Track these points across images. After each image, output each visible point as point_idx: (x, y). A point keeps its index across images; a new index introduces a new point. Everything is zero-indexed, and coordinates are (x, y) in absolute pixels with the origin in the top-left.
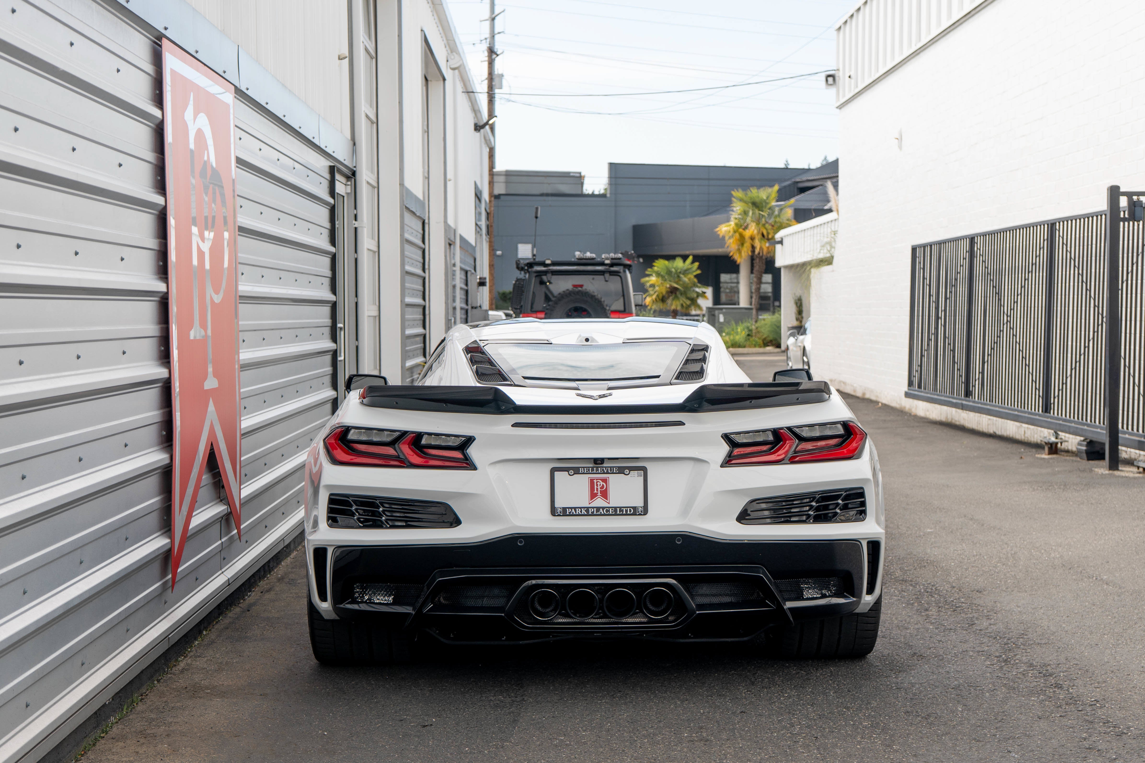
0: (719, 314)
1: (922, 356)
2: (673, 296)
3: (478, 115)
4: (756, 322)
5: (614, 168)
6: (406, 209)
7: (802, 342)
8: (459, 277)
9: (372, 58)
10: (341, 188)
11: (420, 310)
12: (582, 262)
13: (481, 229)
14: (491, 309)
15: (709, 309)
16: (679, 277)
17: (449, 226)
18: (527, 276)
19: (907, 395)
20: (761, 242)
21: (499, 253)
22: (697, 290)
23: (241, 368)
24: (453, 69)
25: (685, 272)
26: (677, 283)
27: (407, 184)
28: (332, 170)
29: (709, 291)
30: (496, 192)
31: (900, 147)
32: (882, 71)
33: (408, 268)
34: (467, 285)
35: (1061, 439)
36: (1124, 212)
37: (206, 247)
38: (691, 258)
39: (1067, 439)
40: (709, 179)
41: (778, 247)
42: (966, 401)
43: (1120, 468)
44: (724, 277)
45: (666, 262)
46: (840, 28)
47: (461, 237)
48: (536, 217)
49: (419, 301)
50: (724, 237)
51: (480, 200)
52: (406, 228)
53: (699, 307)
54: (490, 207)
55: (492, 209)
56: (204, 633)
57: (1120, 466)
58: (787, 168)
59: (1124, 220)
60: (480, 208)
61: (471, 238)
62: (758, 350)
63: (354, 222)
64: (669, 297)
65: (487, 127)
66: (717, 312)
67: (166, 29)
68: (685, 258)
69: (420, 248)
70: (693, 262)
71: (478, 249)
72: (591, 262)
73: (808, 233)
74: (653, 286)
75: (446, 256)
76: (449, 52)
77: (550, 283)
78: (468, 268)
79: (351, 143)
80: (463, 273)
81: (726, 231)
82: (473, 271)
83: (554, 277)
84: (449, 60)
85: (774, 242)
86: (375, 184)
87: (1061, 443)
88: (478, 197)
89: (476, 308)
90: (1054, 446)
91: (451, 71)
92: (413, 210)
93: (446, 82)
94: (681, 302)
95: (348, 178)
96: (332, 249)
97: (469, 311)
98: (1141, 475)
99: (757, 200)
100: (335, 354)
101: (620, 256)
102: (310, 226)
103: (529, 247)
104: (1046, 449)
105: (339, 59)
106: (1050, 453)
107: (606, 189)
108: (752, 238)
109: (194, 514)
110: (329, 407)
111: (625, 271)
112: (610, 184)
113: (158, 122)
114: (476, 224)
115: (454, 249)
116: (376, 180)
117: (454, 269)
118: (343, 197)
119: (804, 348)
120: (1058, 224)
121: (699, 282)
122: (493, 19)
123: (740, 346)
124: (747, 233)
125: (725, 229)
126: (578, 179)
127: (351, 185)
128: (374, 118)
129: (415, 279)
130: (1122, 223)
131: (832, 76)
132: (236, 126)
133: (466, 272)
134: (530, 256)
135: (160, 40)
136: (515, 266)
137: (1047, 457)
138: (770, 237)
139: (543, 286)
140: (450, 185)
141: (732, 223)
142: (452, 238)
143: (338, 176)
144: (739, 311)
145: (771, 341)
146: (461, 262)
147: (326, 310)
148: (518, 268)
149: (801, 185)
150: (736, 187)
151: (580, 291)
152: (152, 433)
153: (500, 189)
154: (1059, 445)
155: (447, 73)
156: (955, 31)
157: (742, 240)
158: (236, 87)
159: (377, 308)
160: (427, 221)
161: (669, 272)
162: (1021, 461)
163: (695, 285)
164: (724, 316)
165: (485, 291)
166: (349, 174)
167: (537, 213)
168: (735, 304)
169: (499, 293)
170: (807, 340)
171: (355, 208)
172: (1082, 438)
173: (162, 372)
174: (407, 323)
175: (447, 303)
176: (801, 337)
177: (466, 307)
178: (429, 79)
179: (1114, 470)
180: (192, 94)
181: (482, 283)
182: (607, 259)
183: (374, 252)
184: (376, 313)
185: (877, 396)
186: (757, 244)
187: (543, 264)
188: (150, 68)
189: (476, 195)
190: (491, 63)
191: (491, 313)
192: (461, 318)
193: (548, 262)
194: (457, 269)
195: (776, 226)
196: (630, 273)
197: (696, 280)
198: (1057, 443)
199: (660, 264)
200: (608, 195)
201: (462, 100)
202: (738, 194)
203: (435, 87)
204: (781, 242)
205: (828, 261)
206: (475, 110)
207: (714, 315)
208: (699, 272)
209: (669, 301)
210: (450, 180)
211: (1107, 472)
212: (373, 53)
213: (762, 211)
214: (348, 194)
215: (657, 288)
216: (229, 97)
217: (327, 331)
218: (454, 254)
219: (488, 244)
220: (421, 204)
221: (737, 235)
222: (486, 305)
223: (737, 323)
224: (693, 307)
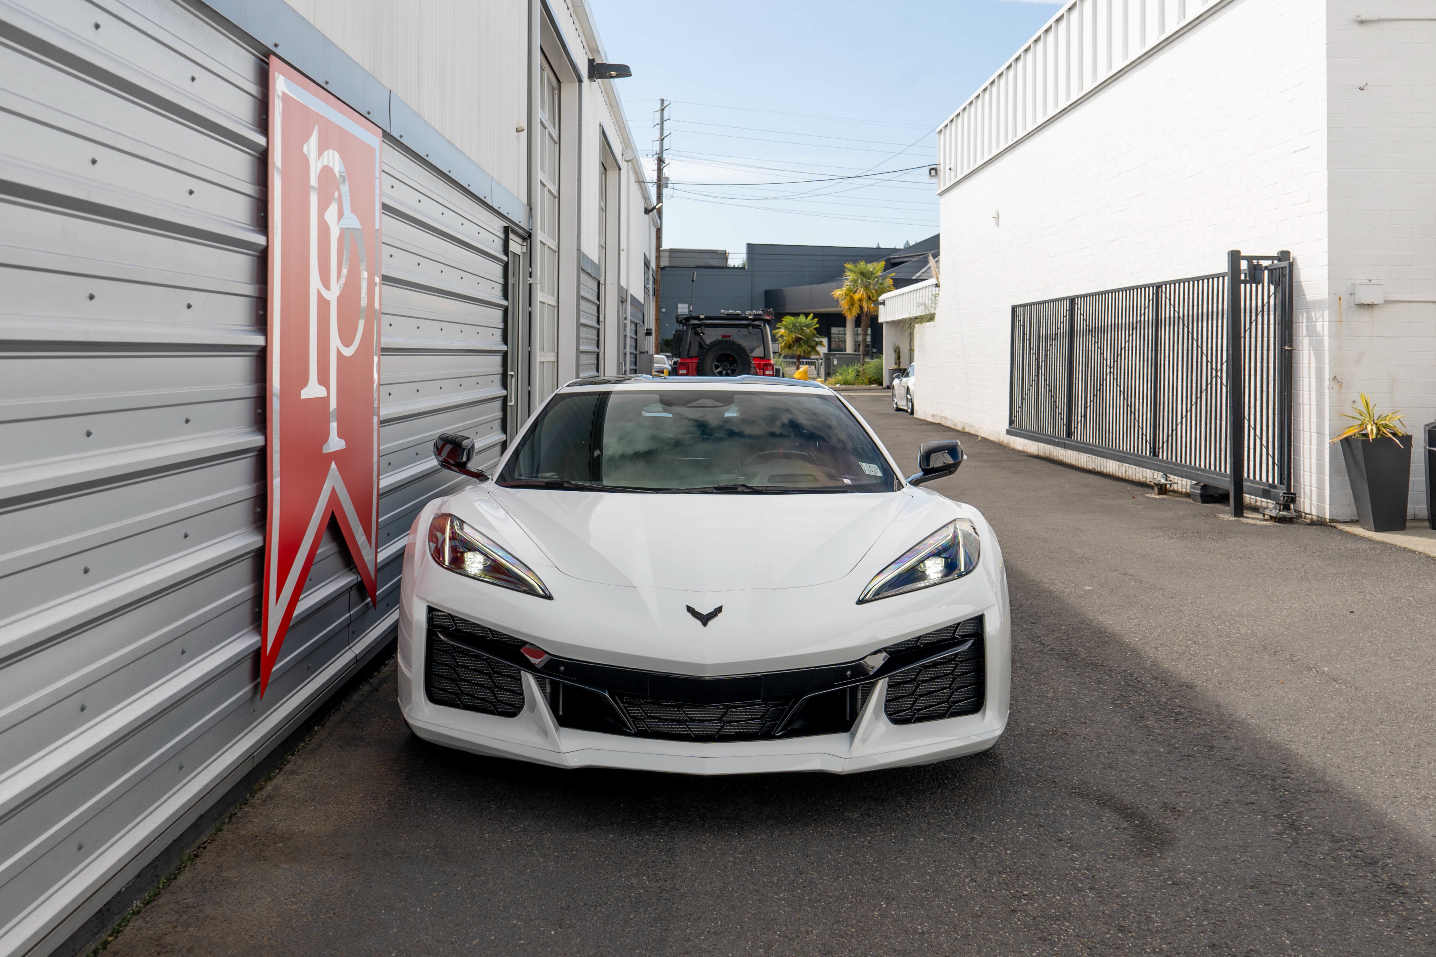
0: (834, 358)
1: (1023, 399)
2: (798, 344)
3: (648, 201)
4: (863, 365)
5: (751, 248)
6: (581, 270)
7: (906, 383)
8: (630, 329)
9: (555, 143)
10: (516, 246)
11: (595, 356)
12: (729, 317)
13: (649, 291)
14: (657, 353)
15: (825, 354)
16: (802, 329)
17: (622, 287)
18: (685, 328)
19: (1008, 432)
20: (867, 304)
21: (664, 310)
22: (816, 339)
23: (381, 424)
24: (628, 161)
25: (808, 326)
26: (800, 334)
27: (584, 249)
28: (506, 230)
29: (825, 341)
30: (662, 265)
31: (998, 225)
32: (980, 163)
33: (583, 321)
34: (636, 334)
35: (1171, 481)
36: (1245, 274)
37: (332, 295)
38: (812, 315)
39: (1176, 481)
40: (823, 255)
41: (881, 307)
42: (1069, 441)
43: (1245, 515)
44: (834, 330)
45: (793, 318)
46: (941, 131)
47: (632, 296)
48: (693, 281)
49: (594, 348)
50: (838, 299)
51: (648, 268)
52: (582, 286)
53: (818, 353)
54: (657, 275)
55: (659, 277)
56: (316, 728)
57: (1244, 512)
58: (880, 248)
59: (1245, 282)
60: (648, 274)
61: (640, 297)
62: (864, 386)
63: (529, 279)
64: (794, 346)
65: (655, 211)
66: (832, 357)
67: (276, 45)
68: (807, 315)
69: (596, 304)
70: (813, 319)
71: (646, 307)
72: (737, 317)
73: (906, 297)
74: (782, 336)
75: (618, 312)
76: (624, 148)
77: (703, 334)
78: (638, 321)
79: (528, 208)
80: (633, 326)
81: (839, 295)
82: (642, 324)
83: (707, 329)
84: (624, 154)
85: (877, 304)
86: (556, 249)
87: (1171, 485)
88: (647, 265)
89: (643, 353)
90: (1163, 487)
91: (626, 163)
92: (589, 272)
93: (622, 171)
94: (804, 349)
95: (524, 239)
96: (505, 303)
97: (638, 356)
98: (1268, 523)
99: (865, 271)
100: (505, 400)
101: (761, 312)
102: (480, 280)
103: (686, 306)
104: (1156, 489)
105: (517, 131)
106: (1159, 494)
107: (744, 264)
108: (860, 300)
109: (301, 597)
110: (498, 448)
111: (765, 325)
112: (748, 259)
113: (261, 150)
114: (645, 287)
115: (626, 306)
116: (557, 246)
117: (626, 322)
118: (519, 256)
119: (908, 387)
120: (1164, 287)
121: (818, 333)
122: (662, 140)
123: (850, 384)
124: (857, 296)
125: (838, 293)
126: (723, 255)
127: (527, 246)
128: (556, 193)
129: (590, 330)
130: (1242, 286)
131: (935, 169)
132: (383, 171)
133: (636, 324)
134: (686, 312)
135: (267, 57)
136: (675, 320)
137: (1158, 497)
138: (874, 299)
139: (698, 336)
140: (623, 254)
141: (845, 289)
142: (624, 297)
143: (512, 236)
144: (845, 356)
145: (875, 380)
146: (631, 316)
147: (498, 359)
148: (677, 321)
149: (893, 261)
150: (848, 261)
151: (727, 341)
152: (243, 512)
153: (665, 262)
154: (1168, 486)
155: (623, 165)
156: (1050, 126)
157: (852, 303)
158: (384, 131)
159: (555, 354)
160: (602, 282)
161: (794, 325)
162: (1133, 500)
163: (815, 336)
164: (837, 360)
165: (652, 339)
166: (526, 236)
167: (693, 277)
168: (842, 351)
169: (663, 340)
170: (910, 381)
171: (530, 266)
172: (1194, 482)
173: (257, 440)
174: (581, 368)
175: (618, 350)
176: (904, 379)
177: (635, 352)
178: (607, 168)
179: (1240, 517)
180: (317, 126)
181: (648, 333)
182: (750, 315)
183: (554, 307)
184: (554, 359)
185: (977, 431)
186: (865, 305)
187: (698, 318)
188: (253, 89)
189: (645, 264)
190: (660, 170)
191: (655, 356)
192: (630, 361)
193: (702, 317)
194: (628, 322)
195: (879, 292)
196: (770, 326)
197: (815, 332)
198: (1166, 485)
199: (788, 320)
200: (746, 268)
201: (635, 188)
202: (849, 266)
203: (612, 175)
204: (883, 303)
205: (931, 318)
206: (646, 198)
207: (829, 359)
208: (817, 326)
209: (795, 348)
210: (623, 250)
211: (1232, 518)
212: (557, 139)
213: (870, 279)
214: (523, 253)
215: (785, 338)
216: (373, 139)
217: (498, 379)
218: (626, 310)
219: (654, 303)
220: (598, 267)
221: (848, 297)
222: (652, 349)
223: (848, 365)
224: (813, 353)
